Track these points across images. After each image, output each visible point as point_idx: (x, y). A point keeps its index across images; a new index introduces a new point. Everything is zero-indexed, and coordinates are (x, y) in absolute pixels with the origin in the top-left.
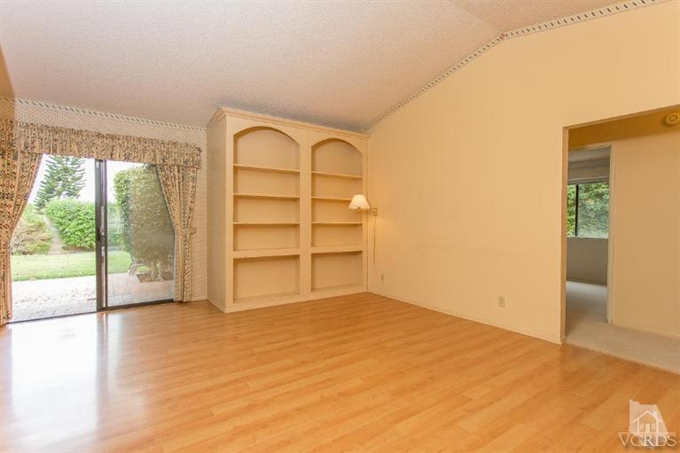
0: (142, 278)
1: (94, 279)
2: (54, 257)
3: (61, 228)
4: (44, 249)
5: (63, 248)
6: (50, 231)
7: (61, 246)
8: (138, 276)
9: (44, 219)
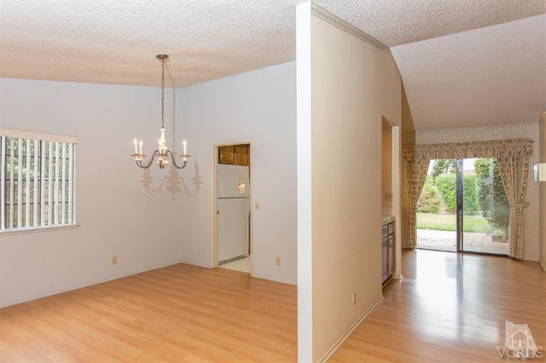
0: (495, 239)
1: (455, 233)
2: (441, 216)
3: (445, 196)
4: (435, 210)
5: (447, 210)
6: (439, 197)
7: (446, 208)
8: (493, 237)
9: (435, 188)
